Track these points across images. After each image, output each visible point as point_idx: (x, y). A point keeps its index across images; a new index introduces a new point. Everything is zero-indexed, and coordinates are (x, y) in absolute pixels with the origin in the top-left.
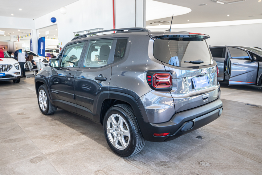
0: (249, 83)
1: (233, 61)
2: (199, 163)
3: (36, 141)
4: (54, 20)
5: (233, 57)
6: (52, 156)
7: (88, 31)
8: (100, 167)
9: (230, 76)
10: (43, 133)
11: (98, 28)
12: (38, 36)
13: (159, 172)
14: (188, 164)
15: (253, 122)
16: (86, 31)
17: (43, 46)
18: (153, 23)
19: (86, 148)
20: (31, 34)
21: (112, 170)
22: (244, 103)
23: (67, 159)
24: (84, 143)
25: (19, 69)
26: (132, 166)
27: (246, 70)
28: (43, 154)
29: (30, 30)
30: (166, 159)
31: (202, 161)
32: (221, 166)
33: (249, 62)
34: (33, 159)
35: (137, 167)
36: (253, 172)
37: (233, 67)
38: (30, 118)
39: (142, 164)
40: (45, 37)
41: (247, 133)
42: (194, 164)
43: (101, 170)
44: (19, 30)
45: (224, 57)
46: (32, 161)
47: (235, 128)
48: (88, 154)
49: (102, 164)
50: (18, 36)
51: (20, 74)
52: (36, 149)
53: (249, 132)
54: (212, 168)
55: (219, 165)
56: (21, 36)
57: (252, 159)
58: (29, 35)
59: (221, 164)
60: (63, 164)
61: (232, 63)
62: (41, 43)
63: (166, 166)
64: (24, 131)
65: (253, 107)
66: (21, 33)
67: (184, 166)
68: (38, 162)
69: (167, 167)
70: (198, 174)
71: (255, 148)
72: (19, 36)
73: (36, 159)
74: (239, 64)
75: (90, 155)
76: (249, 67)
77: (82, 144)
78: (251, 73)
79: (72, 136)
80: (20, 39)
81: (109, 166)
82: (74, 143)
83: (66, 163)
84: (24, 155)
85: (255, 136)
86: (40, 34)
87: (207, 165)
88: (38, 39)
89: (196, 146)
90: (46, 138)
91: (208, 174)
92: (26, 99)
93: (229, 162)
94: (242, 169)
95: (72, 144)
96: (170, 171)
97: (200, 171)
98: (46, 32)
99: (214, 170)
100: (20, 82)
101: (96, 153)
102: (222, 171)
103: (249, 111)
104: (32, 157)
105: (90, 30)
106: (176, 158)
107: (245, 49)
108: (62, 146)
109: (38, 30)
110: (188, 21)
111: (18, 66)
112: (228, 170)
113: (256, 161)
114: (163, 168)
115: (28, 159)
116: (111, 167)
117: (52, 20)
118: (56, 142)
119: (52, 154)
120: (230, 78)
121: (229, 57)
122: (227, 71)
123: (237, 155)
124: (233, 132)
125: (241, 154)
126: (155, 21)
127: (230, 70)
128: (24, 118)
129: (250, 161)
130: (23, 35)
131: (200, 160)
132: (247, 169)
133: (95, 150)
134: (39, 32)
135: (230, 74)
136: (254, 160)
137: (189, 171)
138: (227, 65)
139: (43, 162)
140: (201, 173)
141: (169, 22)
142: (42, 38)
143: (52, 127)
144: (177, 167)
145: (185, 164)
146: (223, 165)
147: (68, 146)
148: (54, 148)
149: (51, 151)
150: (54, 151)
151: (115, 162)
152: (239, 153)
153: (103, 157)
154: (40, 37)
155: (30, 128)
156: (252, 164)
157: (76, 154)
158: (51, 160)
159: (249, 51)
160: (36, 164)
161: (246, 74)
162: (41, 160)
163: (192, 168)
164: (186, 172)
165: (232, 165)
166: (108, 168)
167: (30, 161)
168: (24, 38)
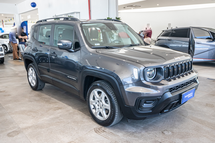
0: (210, 60)
1: (196, 40)
2: (162, 132)
3: (14, 116)
4: (34, 5)
5: (196, 37)
6: (29, 130)
7: (66, 15)
8: (72, 138)
9: (194, 54)
10: (22, 109)
11: (74, 12)
12: (21, 20)
13: (126, 141)
14: (152, 134)
15: (212, 95)
16: (64, 14)
17: (26, 30)
18: (126, 7)
19: (61, 122)
20: (14, 18)
21: (83, 141)
22: (206, 78)
23: (42, 132)
24: (59, 117)
25: (2, 51)
26: (101, 136)
27: (208, 49)
28: (20, 128)
29: (13, 15)
30: (133, 129)
31: (165, 131)
32: (182, 134)
33: (210, 41)
34: (10, 133)
35: (106, 138)
36: (210, 139)
37: (196, 45)
38: (11, 95)
39: (111, 135)
40: (27, 21)
41: (207, 104)
42: (158, 133)
43: (73, 142)
44: (3, 15)
45: (189, 37)
46: (9, 135)
47: (196, 100)
48: (62, 127)
49: (74, 135)
50: (2, 20)
51: (3, 55)
52: (14, 124)
53: (208, 103)
54: (174, 136)
55: (180, 133)
56: (5, 20)
57: (210, 128)
58: (12, 19)
59: (182, 132)
60: (38, 137)
61: (195, 42)
62: (24, 27)
63: (132, 136)
64: (4, 107)
65: (213, 81)
66: (5, 17)
67: (149, 135)
68: (14, 136)
69: (134, 136)
70: (161, 142)
71: (213, 118)
72: (4, 20)
73: (13, 133)
74: (202, 43)
75: (64, 128)
76: (211, 45)
77: (57, 118)
78: (212, 51)
79: (48, 111)
80: (4, 23)
81: (81, 137)
82: (50, 117)
83: (41, 136)
84: (2, 130)
85: (213, 107)
86: (22, 18)
87: (169, 134)
88: (21, 23)
89: (161, 117)
90: (24, 113)
91: (170, 142)
92: (9, 78)
93: (189, 131)
94: (200, 136)
95: (48, 118)
96: (136, 140)
97: (163, 139)
98: (28, 16)
99: (176, 138)
100: (4, 63)
101: (69, 125)
102: (182, 139)
103: (209, 85)
104: (10, 131)
105: (68, 14)
106: (142, 128)
107: (208, 30)
108: (39, 120)
109: (20, 15)
110: (158, 5)
111: (2, 48)
112: (188, 138)
113: (213, 129)
114: (129, 137)
115: (5, 133)
116: (82, 138)
117: (32, 5)
118: (33, 117)
119: (29, 128)
120: (193, 55)
121: (193, 37)
122: (191, 50)
123: (197, 124)
124: (195, 104)
125: (200, 123)
126: (128, 5)
127: (194, 48)
128: (5, 96)
129: (208, 129)
130: (7, 19)
131: (164, 130)
132: (205, 136)
133: (69, 123)
134: (22, 16)
135: (194, 52)
136: (211, 128)
137: (153, 139)
138: (191, 44)
139: (19, 136)
140: (164, 141)
141: (140, 6)
142: (25, 22)
143: (30, 103)
144: (142, 136)
145: (150, 134)
146: (184, 134)
147: (44, 120)
148: (30, 122)
149: (28, 125)
150: (30, 125)
151: (87, 134)
152: (198, 122)
153: (76, 129)
154: (22, 22)
155: (10, 104)
156: (209, 132)
157: (51, 127)
158: (27, 133)
159: (210, 32)
160: (13, 138)
161: (208, 52)
162: (18, 134)
163: (156, 136)
164: (150, 140)
165: (192, 134)
166: (79, 139)
167: (7, 135)
168: (8, 22)
